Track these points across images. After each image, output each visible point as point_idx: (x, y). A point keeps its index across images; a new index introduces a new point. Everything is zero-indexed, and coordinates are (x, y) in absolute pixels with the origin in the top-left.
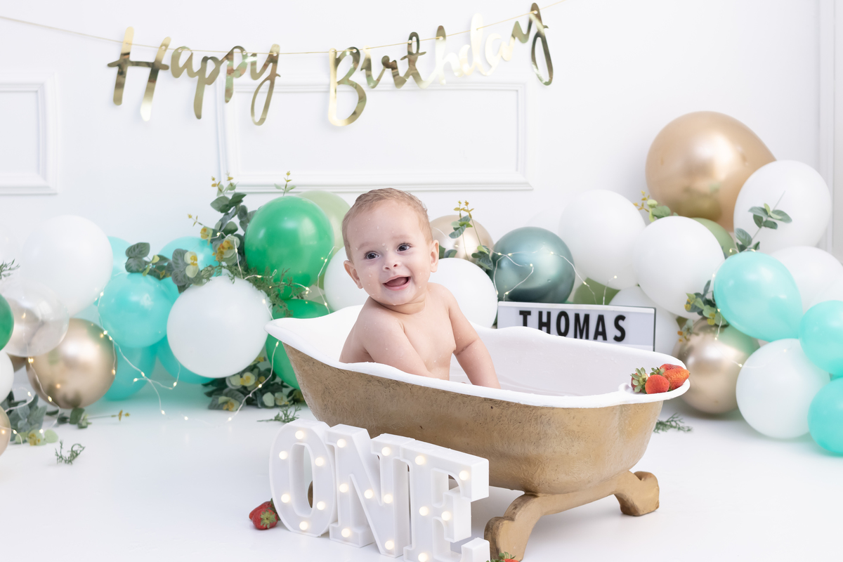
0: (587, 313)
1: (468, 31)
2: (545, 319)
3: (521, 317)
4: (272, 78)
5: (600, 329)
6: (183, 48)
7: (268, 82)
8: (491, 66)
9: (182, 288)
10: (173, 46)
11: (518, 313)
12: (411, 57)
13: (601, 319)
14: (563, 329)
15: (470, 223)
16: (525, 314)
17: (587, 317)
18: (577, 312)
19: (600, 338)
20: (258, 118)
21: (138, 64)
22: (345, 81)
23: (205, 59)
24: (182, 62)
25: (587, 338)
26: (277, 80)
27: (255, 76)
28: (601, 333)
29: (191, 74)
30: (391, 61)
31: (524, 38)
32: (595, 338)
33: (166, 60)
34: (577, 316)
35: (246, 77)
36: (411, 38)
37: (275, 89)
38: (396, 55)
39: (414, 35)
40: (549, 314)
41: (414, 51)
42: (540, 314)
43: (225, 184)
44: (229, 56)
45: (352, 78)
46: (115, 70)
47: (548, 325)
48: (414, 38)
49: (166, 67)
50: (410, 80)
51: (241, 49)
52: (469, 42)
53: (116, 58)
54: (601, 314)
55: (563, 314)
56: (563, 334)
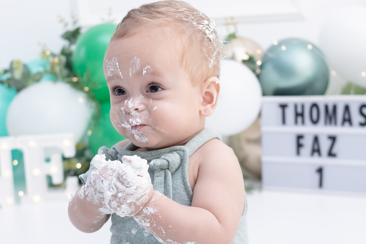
0: (335, 103)
2: (299, 110)
3: (280, 111)
5: (347, 117)
9: (18, 90)
11: (278, 106)
13: (347, 108)
14: (315, 117)
16: (283, 107)
17: (335, 108)
18: (326, 103)
19: (347, 124)
25: (336, 123)
28: (347, 120)
32: (343, 123)
34: (326, 108)
40: (303, 107)
42: (296, 107)
43: (70, 21)
47: (302, 115)
55: (315, 105)
56: (315, 122)
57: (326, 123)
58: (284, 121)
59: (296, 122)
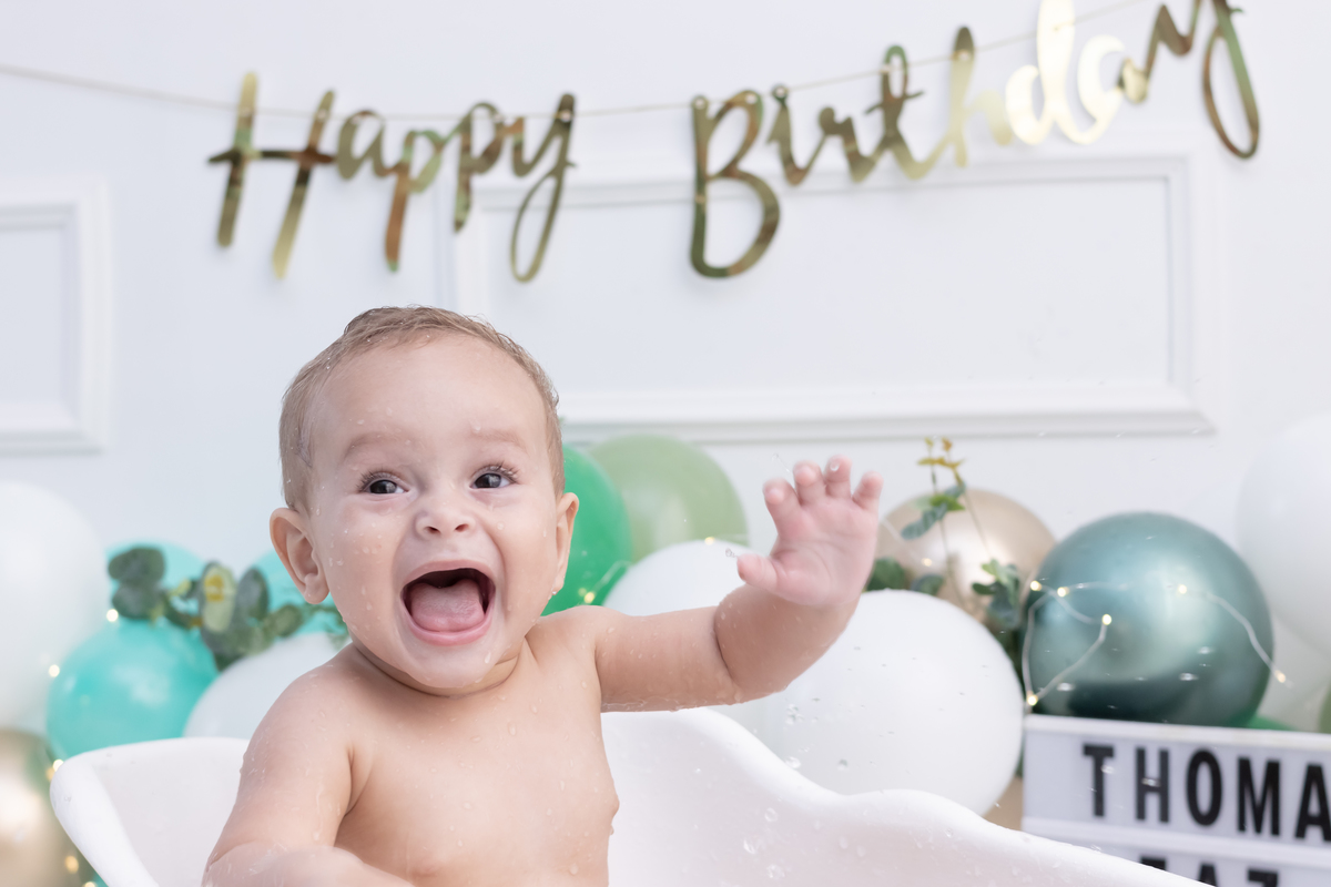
0: (1275, 756)
1: (1033, 35)
2: (1153, 772)
3: (1087, 764)
4: (558, 171)
5: (1314, 808)
6: (365, 113)
7: (550, 184)
8: (1092, 120)
9: (224, 661)
10: (342, 109)
11: (1079, 750)
12: (891, 106)
13: (1315, 777)
14: (1204, 802)
15: (962, 501)
16: (1098, 754)
17: (1273, 770)
18: (1245, 753)
19: (1313, 833)
20: (524, 264)
21: (270, 155)
22: (730, 171)
23: (410, 139)
24: (361, 144)
26: (571, 177)
27: (521, 168)
28: (1317, 820)
29: (381, 171)
30: (840, 117)
31: (1182, 45)
32: (1300, 833)
33: (328, 144)
34: (1244, 766)
35: (502, 171)
36: (888, 60)
37: (567, 198)
38: (855, 103)
39: (896, 51)
40: (1164, 757)
41: (896, 90)
42: (1141, 755)
44: (465, 127)
45: (747, 165)
46: (223, 171)
47: (1163, 790)
48: (896, 61)
49: (326, 159)
50: (887, 161)
51: (491, 109)
52: (1033, 59)
53: (223, 144)
54: (1316, 760)
55: (1203, 757)
56: (1206, 819)
57: (1242, 827)
58: (1099, 809)
59: (1141, 814)
